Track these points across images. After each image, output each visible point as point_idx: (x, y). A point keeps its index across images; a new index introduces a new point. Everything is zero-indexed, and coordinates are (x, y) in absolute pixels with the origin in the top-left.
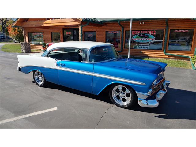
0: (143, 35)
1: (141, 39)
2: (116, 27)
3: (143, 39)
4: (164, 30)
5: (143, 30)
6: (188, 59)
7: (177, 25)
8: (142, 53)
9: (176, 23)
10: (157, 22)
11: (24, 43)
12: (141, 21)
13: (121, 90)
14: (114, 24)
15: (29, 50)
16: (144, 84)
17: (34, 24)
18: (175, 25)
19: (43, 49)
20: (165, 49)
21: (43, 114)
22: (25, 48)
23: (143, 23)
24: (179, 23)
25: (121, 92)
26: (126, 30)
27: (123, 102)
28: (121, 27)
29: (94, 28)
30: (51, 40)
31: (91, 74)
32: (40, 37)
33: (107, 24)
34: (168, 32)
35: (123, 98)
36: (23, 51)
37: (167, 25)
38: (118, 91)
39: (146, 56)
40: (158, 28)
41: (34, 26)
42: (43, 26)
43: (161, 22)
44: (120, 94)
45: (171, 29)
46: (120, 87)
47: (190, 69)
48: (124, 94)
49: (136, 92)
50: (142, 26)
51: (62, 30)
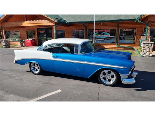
0: (101, 32)
1: (99, 36)
2: (81, 27)
3: (101, 36)
4: (116, 29)
5: (101, 29)
6: (133, 49)
7: (124, 26)
8: (101, 46)
9: (124, 24)
10: (110, 24)
11: (4, 40)
12: (100, 23)
13: (107, 73)
14: (79, 25)
15: (9, 46)
16: (126, 68)
17: (14, 25)
18: (123, 26)
19: (21, 44)
20: (117, 42)
21: (52, 95)
22: (6, 44)
23: (101, 24)
24: (126, 24)
25: (107, 75)
26: (88, 29)
27: (108, 81)
28: (85, 27)
29: (64, 28)
30: (26, 37)
31: (84, 62)
32: (15, 35)
33: (74, 25)
34: (119, 31)
35: (108, 79)
36: (3, 47)
37: (118, 26)
38: (104, 74)
39: (104, 48)
40: (111, 28)
41: (14, 26)
42: (22, 26)
43: (113, 23)
44: (106, 76)
45: (120, 28)
46: (106, 71)
47: (138, 56)
48: (109, 76)
49: (120, 74)
50: (100, 26)
51: (36, 29)
